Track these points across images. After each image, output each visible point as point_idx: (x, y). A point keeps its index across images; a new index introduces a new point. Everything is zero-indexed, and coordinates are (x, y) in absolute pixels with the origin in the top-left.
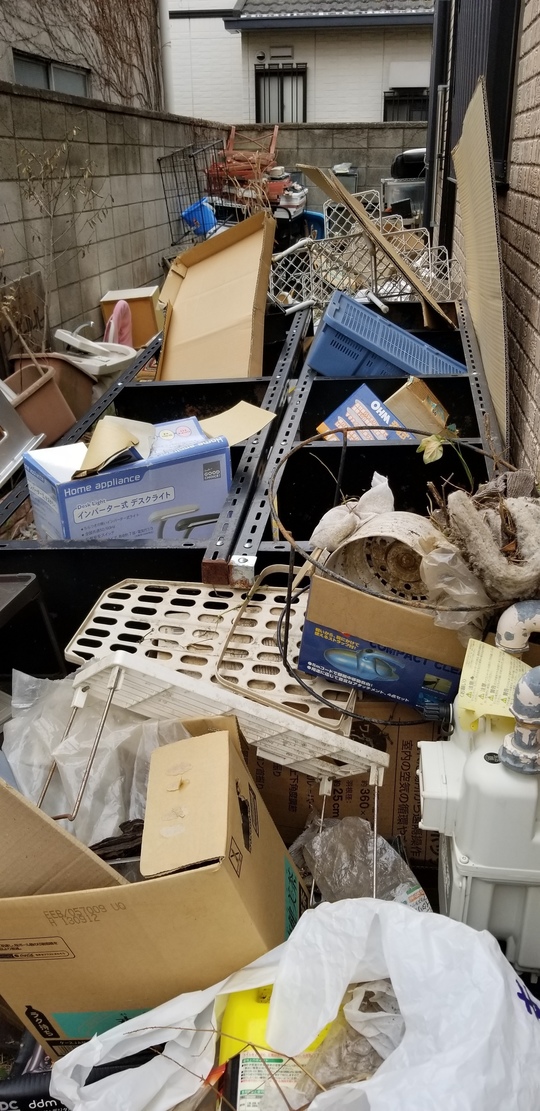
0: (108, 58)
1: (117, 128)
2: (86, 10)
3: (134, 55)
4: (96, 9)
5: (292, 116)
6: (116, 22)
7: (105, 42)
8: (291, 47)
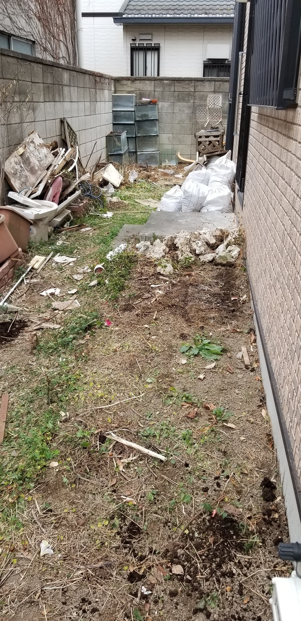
0: (45, 35)
1: (49, 75)
2: (33, 7)
3: (61, 35)
4: (39, 7)
5: (151, 72)
6: (50, 15)
7: (44, 26)
8: (151, 34)
